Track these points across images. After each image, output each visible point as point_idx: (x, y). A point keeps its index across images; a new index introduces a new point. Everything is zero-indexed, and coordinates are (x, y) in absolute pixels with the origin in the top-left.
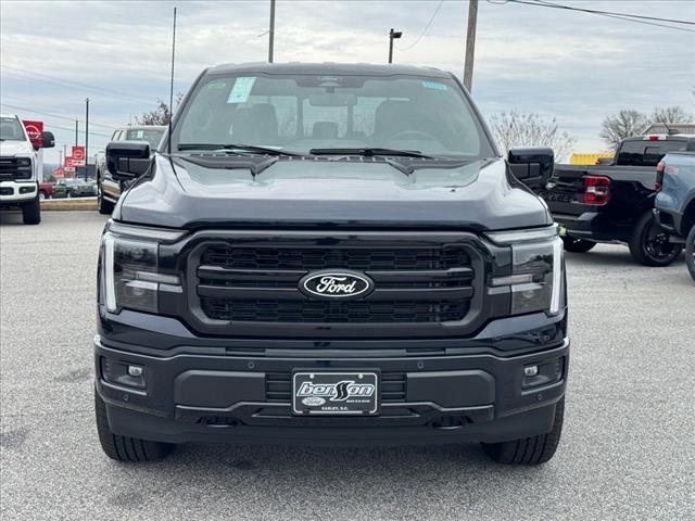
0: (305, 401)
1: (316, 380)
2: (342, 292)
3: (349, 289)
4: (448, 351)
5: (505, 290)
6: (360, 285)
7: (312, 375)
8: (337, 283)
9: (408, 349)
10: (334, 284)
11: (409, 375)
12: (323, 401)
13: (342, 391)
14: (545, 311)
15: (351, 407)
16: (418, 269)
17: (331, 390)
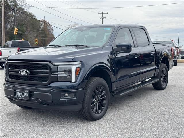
0: (18, 96)
1: (19, 92)
2: (25, 74)
3: (25, 73)
4: (43, 88)
5: (56, 75)
6: (27, 73)
7: (19, 91)
8: (24, 72)
9: (36, 87)
10: (23, 72)
11: (35, 93)
12: (21, 96)
13: (23, 94)
14: (71, 81)
15: (25, 98)
16: (38, 70)
17: (21, 94)
